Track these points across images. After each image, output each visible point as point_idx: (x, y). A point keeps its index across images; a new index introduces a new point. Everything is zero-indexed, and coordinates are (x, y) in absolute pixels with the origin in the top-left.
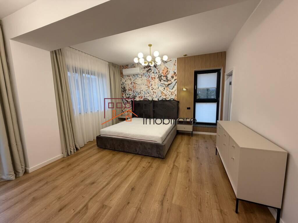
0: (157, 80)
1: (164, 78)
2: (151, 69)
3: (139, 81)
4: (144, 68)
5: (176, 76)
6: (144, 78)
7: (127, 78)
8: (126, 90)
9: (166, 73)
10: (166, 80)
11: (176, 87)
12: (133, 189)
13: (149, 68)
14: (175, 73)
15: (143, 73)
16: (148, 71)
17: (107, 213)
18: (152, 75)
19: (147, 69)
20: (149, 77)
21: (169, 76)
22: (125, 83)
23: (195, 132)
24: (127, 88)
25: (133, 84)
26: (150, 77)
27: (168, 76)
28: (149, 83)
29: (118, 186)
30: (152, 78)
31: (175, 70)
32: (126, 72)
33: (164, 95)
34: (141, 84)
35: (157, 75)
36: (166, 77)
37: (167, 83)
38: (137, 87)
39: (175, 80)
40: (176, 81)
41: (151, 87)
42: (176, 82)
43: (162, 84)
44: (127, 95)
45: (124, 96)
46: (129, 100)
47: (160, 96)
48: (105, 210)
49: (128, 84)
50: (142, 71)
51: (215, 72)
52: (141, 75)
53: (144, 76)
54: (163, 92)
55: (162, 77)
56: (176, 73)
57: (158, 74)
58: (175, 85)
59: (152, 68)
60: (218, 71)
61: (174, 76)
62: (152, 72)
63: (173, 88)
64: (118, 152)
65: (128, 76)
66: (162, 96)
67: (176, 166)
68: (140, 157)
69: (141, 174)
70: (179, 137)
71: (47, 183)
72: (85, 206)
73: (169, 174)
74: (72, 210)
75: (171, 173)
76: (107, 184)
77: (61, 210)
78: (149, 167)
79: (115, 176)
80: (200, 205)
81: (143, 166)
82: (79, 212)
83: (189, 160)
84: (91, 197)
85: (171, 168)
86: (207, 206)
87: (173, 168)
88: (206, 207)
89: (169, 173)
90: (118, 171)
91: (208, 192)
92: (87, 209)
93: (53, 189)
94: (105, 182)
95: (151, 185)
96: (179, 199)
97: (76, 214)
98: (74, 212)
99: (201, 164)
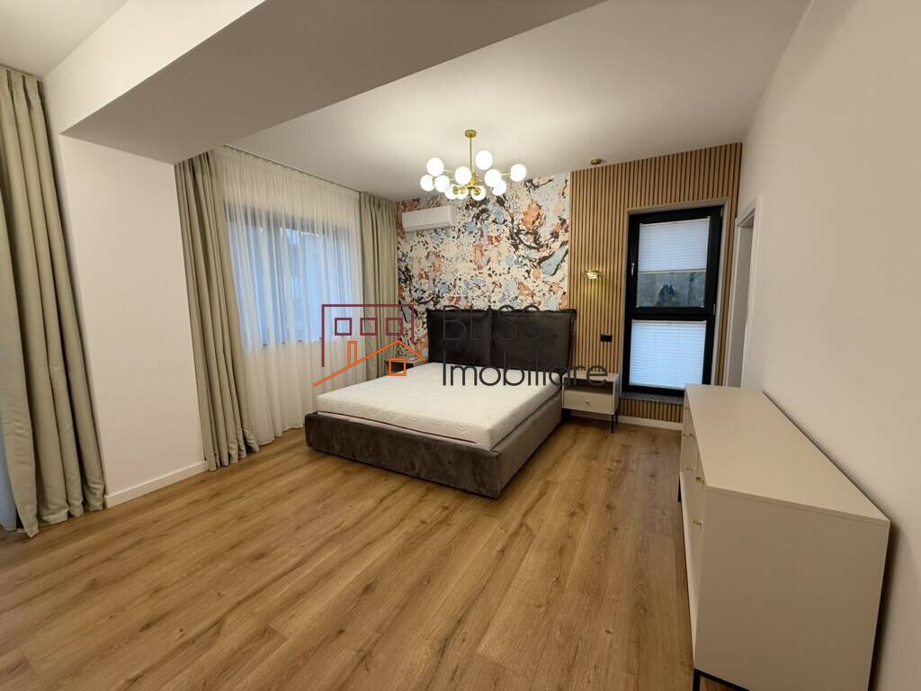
0: (506, 245)
1: (529, 240)
2: (488, 211)
3: (450, 248)
4: (467, 207)
5: (566, 231)
6: (467, 239)
7: (417, 239)
8: (411, 278)
9: (534, 223)
10: (533, 245)
11: (565, 266)
12: (368, 589)
13: (480, 209)
14: (564, 221)
15: (462, 223)
16: (477, 217)
17: (267, 654)
18: (492, 230)
19: (476, 211)
20: (482, 236)
21: (545, 233)
22: (410, 255)
23: (624, 419)
24: (415, 271)
25: (432, 257)
26: (484, 234)
27: (541, 231)
28: (482, 255)
29: (328, 575)
30: (490, 238)
31: (564, 210)
32: (411, 220)
33: (527, 292)
34: (458, 258)
35: (507, 230)
36: (535, 234)
37: (535, 255)
38: (443, 268)
39: (562, 245)
40: (567, 247)
41: (488, 267)
42: (567, 252)
43: (520, 259)
44: (416, 291)
45: (406, 294)
46: (421, 309)
47: (513, 296)
48: (266, 646)
49: (418, 260)
50: (459, 217)
51: (704, 217)
52: (457, 229)
53: (466, 233)
54: (525, 282)
55: (522, 237)
56: (568, 222)
57: (510, 225)
58: (563, 260)
59: (490, 207)
60: (713, 214)
61: (561, 232)
62: (491, 219)
63: (557, 269)
64: (363, 466)
65: (420, 233)
66: (520, 297)
67: (528, 528)
68: (424, 488)
69: (406, 545)
70: (569, 431)
71: (140, 542)
72: (215, 624)
73: (494, 554)
74: (177, 631)
75: (502, 551)
76: (300, 564)
77: (148, 626)
78: (439, 523)
79: (331, 540)
80: (569, 671)
81: (424, 517)
82: (192, 641)
83: (577, 510)
84: (240, 598)
85: (509, 533)
86: (591, 678)
87: (516, 533)
88: (589, 682)
89: (498, 548)
90: (343, 525)
91: (610, 630)
92: (218, 633)
93: (149, 562)
94: (292, 556)
95: (428, 582)
96: (504, 641)
97: (183, 646)
98: (182, 636)
99: (616, 529)
